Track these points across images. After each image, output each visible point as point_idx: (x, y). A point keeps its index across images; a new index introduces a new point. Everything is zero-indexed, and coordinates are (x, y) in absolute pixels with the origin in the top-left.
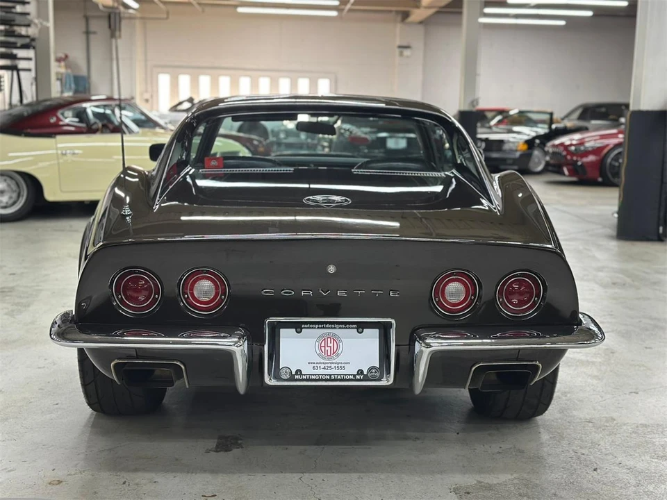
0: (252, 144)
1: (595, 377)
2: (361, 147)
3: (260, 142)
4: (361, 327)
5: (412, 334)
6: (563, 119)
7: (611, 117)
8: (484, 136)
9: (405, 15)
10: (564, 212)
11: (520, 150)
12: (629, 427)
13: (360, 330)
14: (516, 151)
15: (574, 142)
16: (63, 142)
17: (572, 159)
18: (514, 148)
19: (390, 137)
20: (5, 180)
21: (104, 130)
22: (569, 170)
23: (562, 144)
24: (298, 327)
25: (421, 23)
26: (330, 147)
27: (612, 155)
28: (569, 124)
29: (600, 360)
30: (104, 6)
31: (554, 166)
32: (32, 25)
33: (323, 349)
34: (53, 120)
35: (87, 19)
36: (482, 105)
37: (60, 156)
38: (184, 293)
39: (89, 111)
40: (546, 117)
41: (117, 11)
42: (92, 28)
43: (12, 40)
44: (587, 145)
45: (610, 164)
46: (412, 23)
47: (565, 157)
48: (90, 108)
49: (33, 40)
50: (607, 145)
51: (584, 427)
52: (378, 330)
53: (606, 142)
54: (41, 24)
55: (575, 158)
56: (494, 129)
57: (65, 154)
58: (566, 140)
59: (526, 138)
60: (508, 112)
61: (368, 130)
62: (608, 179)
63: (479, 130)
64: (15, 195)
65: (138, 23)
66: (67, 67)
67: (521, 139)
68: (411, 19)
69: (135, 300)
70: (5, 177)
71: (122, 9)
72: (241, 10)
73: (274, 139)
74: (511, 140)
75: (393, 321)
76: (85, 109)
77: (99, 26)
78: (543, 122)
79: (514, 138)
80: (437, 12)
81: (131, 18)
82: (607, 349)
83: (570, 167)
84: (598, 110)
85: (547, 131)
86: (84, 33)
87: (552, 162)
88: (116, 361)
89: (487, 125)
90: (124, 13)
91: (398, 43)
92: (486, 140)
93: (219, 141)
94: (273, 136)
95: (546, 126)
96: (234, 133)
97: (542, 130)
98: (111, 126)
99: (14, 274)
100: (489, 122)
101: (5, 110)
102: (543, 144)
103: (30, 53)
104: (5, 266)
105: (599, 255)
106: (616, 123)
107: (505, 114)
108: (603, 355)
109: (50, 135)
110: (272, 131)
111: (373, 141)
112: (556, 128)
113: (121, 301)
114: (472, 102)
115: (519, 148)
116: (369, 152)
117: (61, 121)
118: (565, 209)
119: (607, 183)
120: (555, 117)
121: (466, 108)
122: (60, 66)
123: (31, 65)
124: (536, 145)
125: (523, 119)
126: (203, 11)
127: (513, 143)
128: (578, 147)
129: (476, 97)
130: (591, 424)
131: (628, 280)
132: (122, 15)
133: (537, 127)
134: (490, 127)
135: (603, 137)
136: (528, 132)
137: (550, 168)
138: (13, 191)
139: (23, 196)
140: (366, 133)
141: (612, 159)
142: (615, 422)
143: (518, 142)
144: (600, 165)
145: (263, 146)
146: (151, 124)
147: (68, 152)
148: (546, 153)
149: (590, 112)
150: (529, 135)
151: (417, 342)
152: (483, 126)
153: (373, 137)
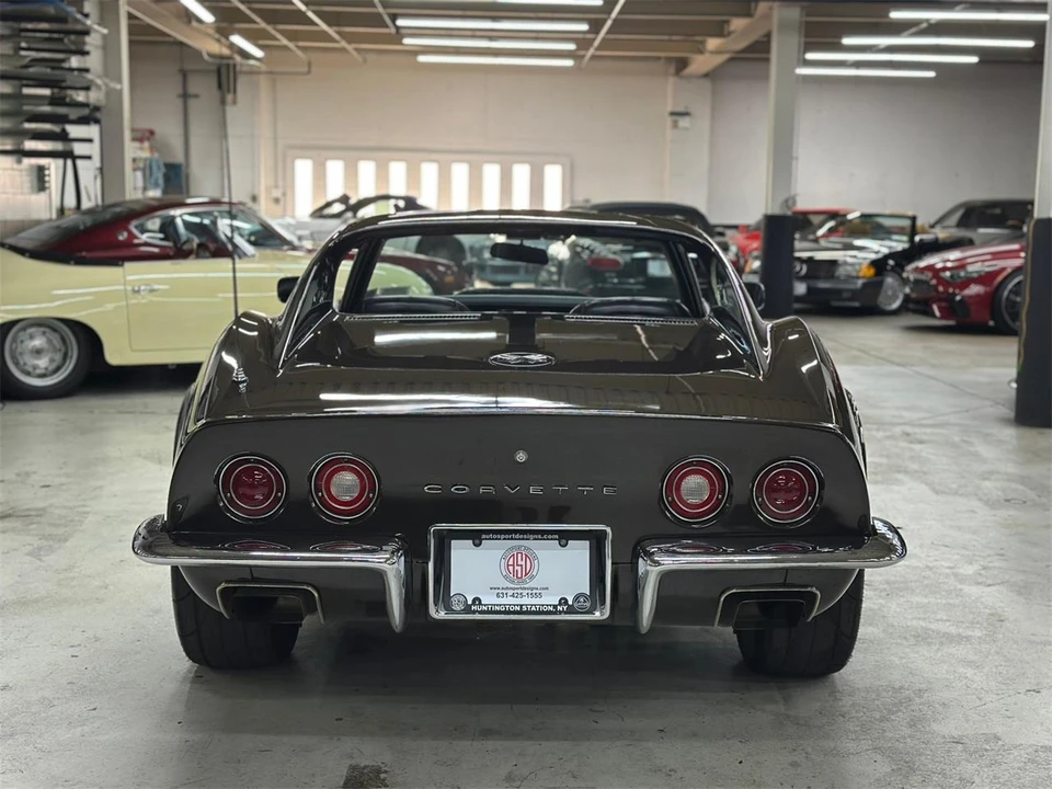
0: (437, 272)
1: (970, 664)
2: (607, 275)
3: (448, 267)
4: (564, 538)
5: (635, 548)
6: (932, 226)
7: (1010, 222)
8: (805, 255)
9: (682, 64)
10: (930, 377)
11: (863, 277)
12: (1022, 752)
13: (563, 542)
14: (858, 278)
15: (949, 265)
16: (135, 272)
17: (946, 291)
18: (854, 274)
19: (653, 259)
20: (44, 333)
21: (202, 253)
22: (940, 308)
23: (931, 268)
24: (476, 538)
25: (706, 75)
26: (560, 273)
27: (1010, 286)
28: (941, 234)
29: (980, 634)
30: (209, 55)
31: (917, 302)
32: (93, 88)
33: (511, 568)
34: (123, 237)
35: (184, 74)
36: (803, 204)
37: (130, 294)
38: (318, 489)
39: (179, 221)
40: (906, 223)
41: (231, 62)
42: (192, 89)
43: (62, 110)
44: (970, 268)
45: (1008, 298)
46: (690, 77)
47: (935, 287)
48: (181, 216)
49: (97, 109)
50: (1003, 269)
51: (949, 751)
52: (588, 542)
53: (1000, 264)
54: (106, 85)
55: (951, 290)
56: (823, 243)
57: (138, 291)
58: (935, 260)
59: (873, 256)
60: (845, 216)
61: (619, 247)
62: (1005, 323)
63: (797, 244)
64: (58, 357)
65: (263, 81)
66: (152, 149)
67: (865, 259)
68: (691, 69)
69: (250, 499)
70: (42, 329)
71: (238, 58)
72: (422, 59)
73: (475, 260)
74: (850, 260)
75: (609, 530)
76: (173, 218)
77: (203, 87)
78: (901, 231)
79: (855, 257)
80: (732, 60)
81: (253, 72)
82: (992, 615)
83: (943, 304)
84: (989, 211)
85: (906, 246)
86: (179, 96)
87: (914, 295)
88: (223, 585)
89: (811, 237)
90: (241, 65)
91: (670, 108)
92: (810, 260)
93: (381, 269)
94: (473, 256)
95: (905, 238)
96: (409, 254)
97: (899, 244)
98: (212, 246)
99: (48, 486)
100: (814, 232)
101: (50, 220)
102: (899, 268)
103: (92, 131)
104: (34, 473)
105: (985, 451)
106: (1018, 233)
107: (839, 219)
108: (985, 624)
109: (116, 261)
110: (472, 248)
111: (626, 264)
112: (921, 240)
113: (231, 501)
114: (787, 201)
115: (861, 274)
116: (619, 283)
117: (136, 238)
118: (932, 372)
119: (1002, 330)
120: (919, 223)
121: (776, 210)
122: (141, 149)
123: (94, 149)
124: (889, 268)
125: (868, 227)
126: (365, 61)
127: (852, 265)
128: (955, 272)
129: (793, 193)
130: (960, 747)
131: (1032, 495)
132: (238, 68)
133: (890, 239)
134: (816, 240)
135: (996, 256)
136: (876, 248)
137: (911, 306)
138: (55, 350)
139: (71, 357)
140: (615, 253)
141: (1011, 291)
142: (1000, 743)
143: (860, 264)
144: (991, 300)
145: (453, 273)
146: (278, 242)
147: (143, 288)
148: (905, 281)
149: (975, 215)
150: (877, 253)
151: (640, 560)
152: (804, 239)
153: (627, 257)
